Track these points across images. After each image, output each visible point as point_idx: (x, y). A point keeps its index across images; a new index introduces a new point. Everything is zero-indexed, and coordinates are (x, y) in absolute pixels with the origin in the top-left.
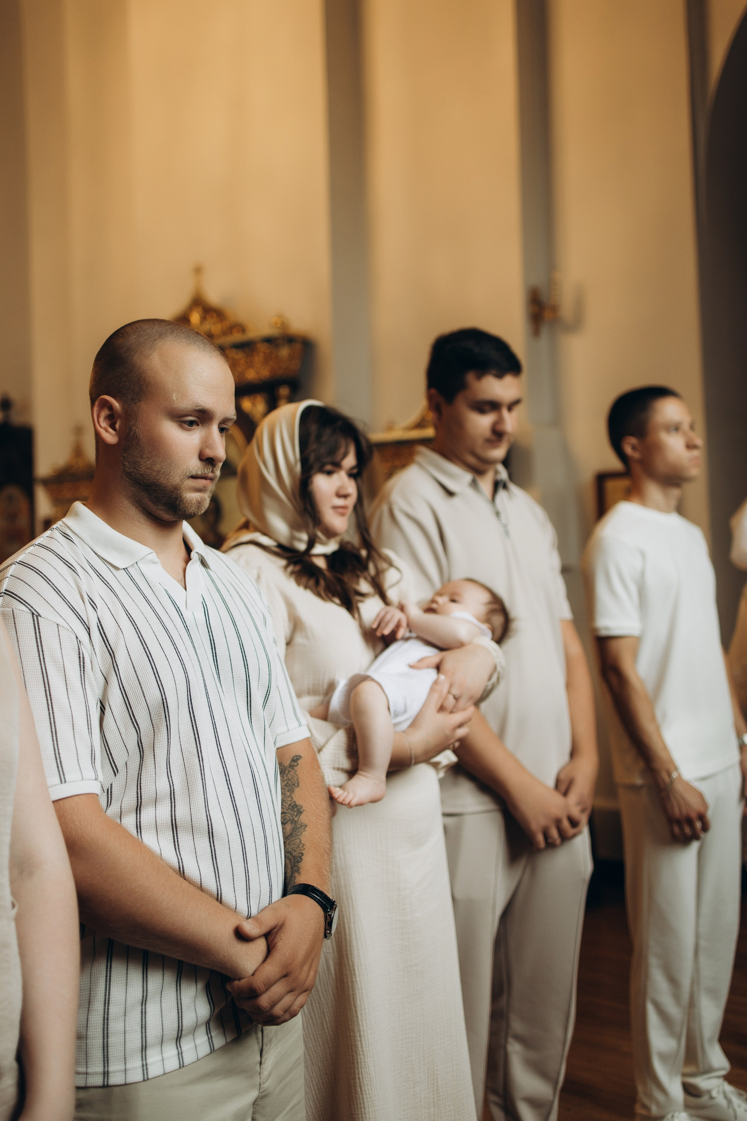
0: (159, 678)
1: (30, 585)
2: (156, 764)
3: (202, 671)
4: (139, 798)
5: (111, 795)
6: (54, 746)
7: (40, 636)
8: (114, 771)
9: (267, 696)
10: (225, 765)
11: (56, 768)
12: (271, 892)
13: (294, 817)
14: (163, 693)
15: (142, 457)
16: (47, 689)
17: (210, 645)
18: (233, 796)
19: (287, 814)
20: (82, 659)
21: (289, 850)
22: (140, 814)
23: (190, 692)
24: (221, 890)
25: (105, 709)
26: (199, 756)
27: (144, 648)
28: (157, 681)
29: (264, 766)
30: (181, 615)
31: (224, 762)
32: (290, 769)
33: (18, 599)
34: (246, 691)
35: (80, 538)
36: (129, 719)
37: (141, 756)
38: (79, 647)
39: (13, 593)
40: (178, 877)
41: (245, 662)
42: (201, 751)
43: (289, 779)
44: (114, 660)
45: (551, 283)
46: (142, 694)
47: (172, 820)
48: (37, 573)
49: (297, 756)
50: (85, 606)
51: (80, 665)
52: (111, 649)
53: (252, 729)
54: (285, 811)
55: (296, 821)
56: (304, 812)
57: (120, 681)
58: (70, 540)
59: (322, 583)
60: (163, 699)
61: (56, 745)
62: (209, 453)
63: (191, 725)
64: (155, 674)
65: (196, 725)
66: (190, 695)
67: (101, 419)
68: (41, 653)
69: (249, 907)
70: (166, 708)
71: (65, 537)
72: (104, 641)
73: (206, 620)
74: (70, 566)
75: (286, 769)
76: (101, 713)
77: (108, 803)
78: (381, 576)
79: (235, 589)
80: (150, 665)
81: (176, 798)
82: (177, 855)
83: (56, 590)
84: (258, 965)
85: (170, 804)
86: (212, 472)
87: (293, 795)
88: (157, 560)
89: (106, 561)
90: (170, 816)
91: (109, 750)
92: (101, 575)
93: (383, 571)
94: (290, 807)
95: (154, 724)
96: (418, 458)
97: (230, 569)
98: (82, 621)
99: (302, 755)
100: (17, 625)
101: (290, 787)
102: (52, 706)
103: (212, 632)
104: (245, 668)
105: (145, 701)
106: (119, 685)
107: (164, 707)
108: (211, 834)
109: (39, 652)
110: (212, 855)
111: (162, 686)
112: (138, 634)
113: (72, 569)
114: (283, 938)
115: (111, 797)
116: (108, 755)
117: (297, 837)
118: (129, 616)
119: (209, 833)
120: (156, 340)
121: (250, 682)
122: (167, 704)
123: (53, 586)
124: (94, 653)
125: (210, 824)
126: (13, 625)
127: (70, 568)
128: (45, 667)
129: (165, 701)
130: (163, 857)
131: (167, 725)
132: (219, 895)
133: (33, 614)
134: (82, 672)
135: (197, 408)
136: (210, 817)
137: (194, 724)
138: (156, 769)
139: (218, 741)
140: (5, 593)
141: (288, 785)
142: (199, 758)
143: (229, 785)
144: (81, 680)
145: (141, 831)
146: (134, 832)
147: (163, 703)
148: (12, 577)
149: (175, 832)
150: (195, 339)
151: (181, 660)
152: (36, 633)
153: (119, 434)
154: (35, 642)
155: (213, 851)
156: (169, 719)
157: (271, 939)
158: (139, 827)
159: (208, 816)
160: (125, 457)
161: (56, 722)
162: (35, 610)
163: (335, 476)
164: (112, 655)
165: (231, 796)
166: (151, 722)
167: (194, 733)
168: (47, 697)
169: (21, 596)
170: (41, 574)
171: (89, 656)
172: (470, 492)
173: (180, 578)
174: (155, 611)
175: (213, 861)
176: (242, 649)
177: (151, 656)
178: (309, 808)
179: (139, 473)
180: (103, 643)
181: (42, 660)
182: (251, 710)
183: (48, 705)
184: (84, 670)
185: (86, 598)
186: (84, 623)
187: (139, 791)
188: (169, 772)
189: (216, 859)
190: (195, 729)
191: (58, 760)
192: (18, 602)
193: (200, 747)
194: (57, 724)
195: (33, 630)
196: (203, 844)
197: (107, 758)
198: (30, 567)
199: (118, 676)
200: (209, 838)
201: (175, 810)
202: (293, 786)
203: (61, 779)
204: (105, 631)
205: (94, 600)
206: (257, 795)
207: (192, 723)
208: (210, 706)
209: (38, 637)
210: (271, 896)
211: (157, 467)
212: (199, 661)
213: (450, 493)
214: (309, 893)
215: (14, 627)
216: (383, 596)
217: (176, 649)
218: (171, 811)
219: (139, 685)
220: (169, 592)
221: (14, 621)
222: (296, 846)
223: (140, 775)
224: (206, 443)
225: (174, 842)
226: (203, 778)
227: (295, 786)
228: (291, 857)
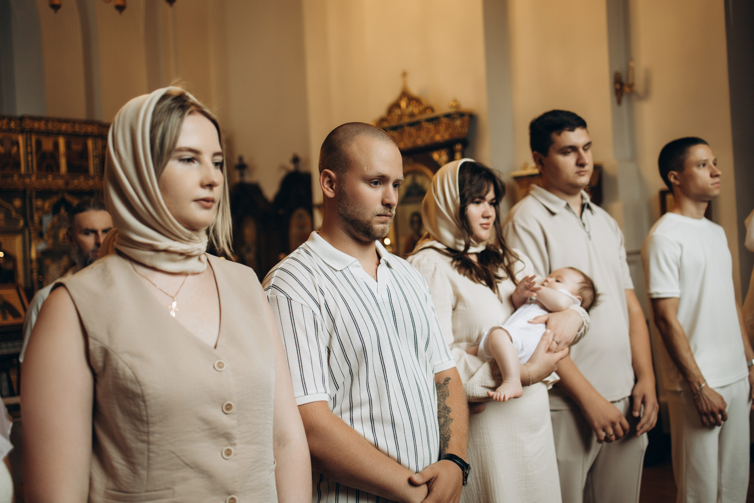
0: (361, 334)
1: (286, 281)
2: (360, 384)
3: (387, 330)
4: (351, 403)
5: (336, 401)
6: (301, 374)
7: (292, 311)
8: (336, 388)
9: (427, 343)
10: (402, 384)
11: (302, 386)
12: (430, 458)
13: (445, 414)
14: (363, 343)
15: (348, 205)
16: (297, 341)
17: (392, 314)
18: (407, 402)
19: (441, 412)
20: (316, 324)
21: (442, 433)
22: (352, 412)
23: (379, 342)
24: (400, 457)
25: (330, 352)
26: (385, 379)
27: (352, 317)
28: (359, 336)
29: (426, 384)
30: (374, 297)
31: (401, 382)
32: (443, 386)
33: (280, 290)
34: (414, 341)
35: (315, 253)
36: (344, 358)
37: (352, 379)
38: (314, 317)
39: (277, 287)
40: (375, 449)
41: (413, 324)
42: (386, 376)
43: (443, 391)
44: (334, 324)
45: (629, 69)
46: (351, 344)
47: (370, 416)
48: (290, 274)
49: (448, 378)
50: (317, 293)
51: (315, 327)
52: (333, 318)
53: (419, 363)
54: (440, 410)
55: (446, 416)
56: (452, 412)
57: (338, 336)
58: (309, 254)
59: (474, 272)
60: (363, 347)
61: (302, 373)
62: (387, 201)
63: (380, 361)
64: (358, 332)
65: (383, 361)
66: (380, 343)
67: (325, 183)
68: (293, 321)
69: (417, 466)
70: (365, 352)
71: (307, 253)
72: (329, 313)
73: (389, 300)
74: (309, 270)
75: (441, 386)
76: (328, 354)
77: (334, 406)
78: (512, 266)
79: (408, 280)
80: (355, 327)
81: (373, 403)
82: (374, 436)
83: (301, 284)
84: (422, 500)
85: (369, 407)
86: (390, 211)
87: (445, 401)
88: (360, 265)
89: (330, 266)
90: (369, 414)
91: (333, 376)
92: (327, 275)
93: (513, 263)
94: (443, 409)
95: (359, 360)
96: (532, 192)
97: (405, 268)
98: (316, 302)
99: (451, 377)
100: (279, 304)
101: (444, 396)
102: (299, 351)
103: (393, 306)
104: (413, 327)
105: (352, 348)
106: (338, 338)
107: (364, 351)
108: (393, 424)
109: (291, 320)
110: (394, 436)
111: (363, 339)
112: (348, 309)
113: (310, 272)
114: (437, 485)
115: (336, 402)
116: (333, 378)
117: (447, 426)
118: (343, 299)
119: (392, 423)
120: (355, 135)
121: (416, 335)
122: (366, 349)
123: (299, 282)
124: (323, 320)
125: (393, 419)
126: (277, 304)
127: (309, 271)
128: (295, 328)
129: (364, 347)
130: (365, 437)
131: (366, 361)
132: (399, 459)
133: (288, 298)
134: (316, 331)
135: (379, 175)
136: (393, 414)
137: (382, 361)
138: (360, 386)
139: (397, 370)
140: (272, 286)
141: (442, 395)
142: (385, 380)
143: (404, 396)
144: (316, 336)
145: (353, 422)
146: (349, 423)
147: (363, 348)
148: (276, 277)
149: (373, 423)
150: (377, 133)
151: (374, 323)
152: (289, 309)
153: (335, 191)
154: (289, 315)
155: (395, 434)
156: (367, 358)
157: (431, 485)
158: (352, 420)
159: (392, 414)
160: (339, 205)
161: (302, 360)
162: (289, 296)
163: (481, 205)
164: (333, 321)
165: (406, 402)
166: (357, 360)
167: (382, 366)
168: (296, 346)
169: (281, 288)
170: (292, 275)
171: (320, 322)
172: (565, 212)
173: (374, 275)
174: (358, 295)
175: (395, 440)
176: (411, 316)
177: (356, 322)
178: (455, 409)
179: (347, 214)
180: (328, 314)
181: (293, 325)
182: (417, 352)
183: (297, 350)
184: (317, 330)
185: (318, 288)
186: (317, 303)
187: (351, 399)
188: (368, 388)
189: (397, 439)
190: (383, 364)
191: (303, 382)
192: (280, 292)
193: (386, 374)
194: (302, 361)
195: (288, 307)
196: (389, 429)
197: (332, 380)
198: (286, 271)
199: (337, 333)
200: (393, 426)
201: (372, 410)
202: (445, 396)
203: (305, 393)
204: (329, 307)
205: (322, 290)
206: (422, 402)
207: (381, 360)
208: (392, 350)
209: (291, 312)
210: (430, 460)
211: (357, 210)
212: (385, 324)
213: (553, 214)
214: (453, 459)
215: (277, 306)
216: (513, 279)
217: (371, 317)
218: (370, 411)
219: (349, 338)
220: (367, 283)
221: (278, 302)
222: (446, 431)
223: (351, 390)
224: (385, 195)
225: (372, 428)
226: (388, 392)
227: (446, 396)
228: (443, 437)
